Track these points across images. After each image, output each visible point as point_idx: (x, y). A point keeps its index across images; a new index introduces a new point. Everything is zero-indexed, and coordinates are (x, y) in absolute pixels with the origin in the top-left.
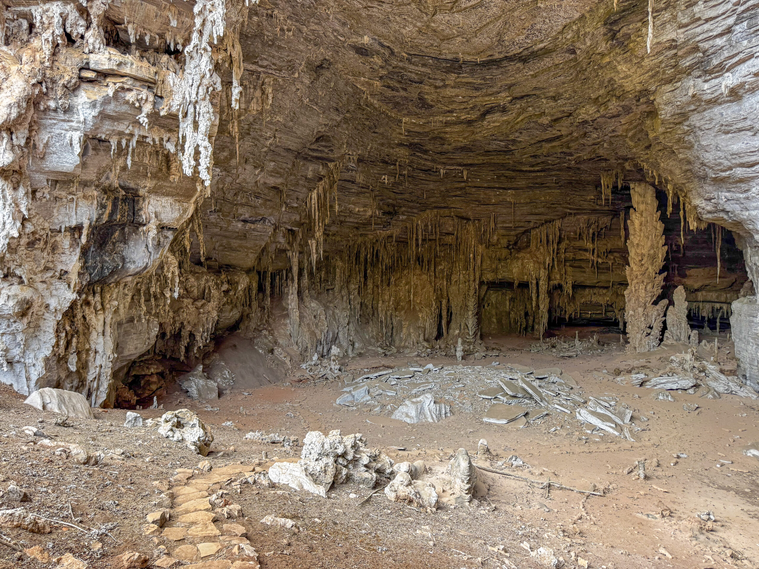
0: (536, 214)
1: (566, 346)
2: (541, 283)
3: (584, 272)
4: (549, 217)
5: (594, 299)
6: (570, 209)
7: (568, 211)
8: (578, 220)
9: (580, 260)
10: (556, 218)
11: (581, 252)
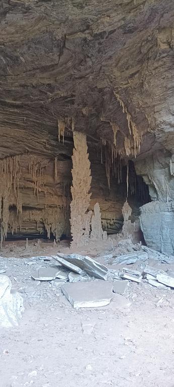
0: (5, 147)
1: (20, 249)
2: (5, 201)
3: (30, 197)
4: (13, 151)
5: (32, 218)
6: (29, 147)
7: (27, 148)
8: (30, 158)
9: (28, 188)
10: (18, 153)
11: (28, 182)
